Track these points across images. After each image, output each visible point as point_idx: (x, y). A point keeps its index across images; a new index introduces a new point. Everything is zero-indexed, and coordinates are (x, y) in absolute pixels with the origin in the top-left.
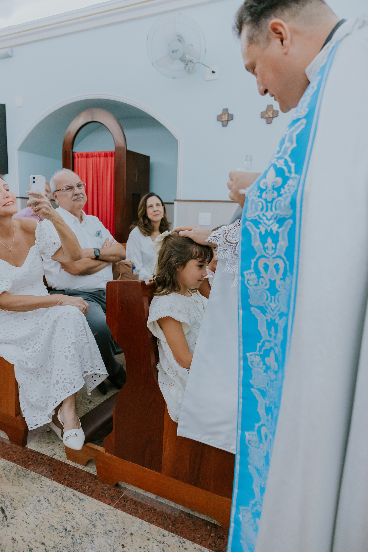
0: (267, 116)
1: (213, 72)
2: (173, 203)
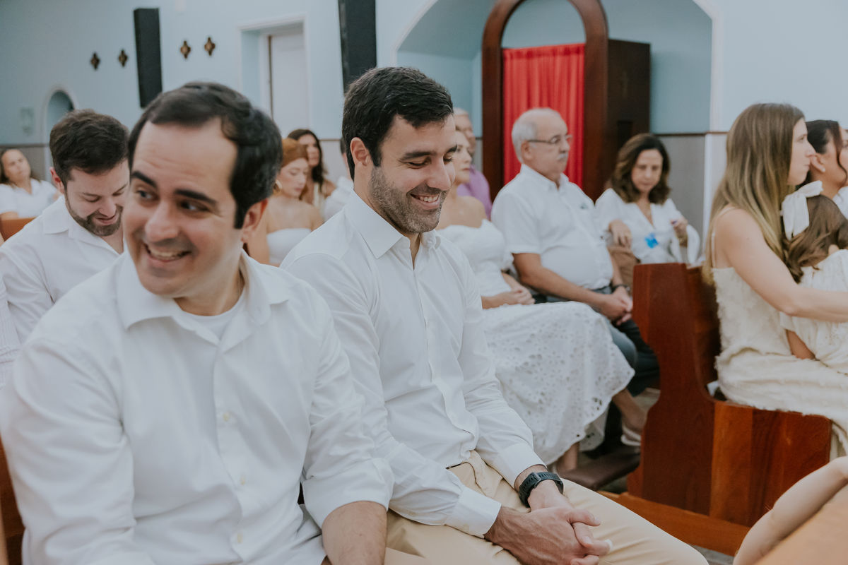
2: (703, 135)
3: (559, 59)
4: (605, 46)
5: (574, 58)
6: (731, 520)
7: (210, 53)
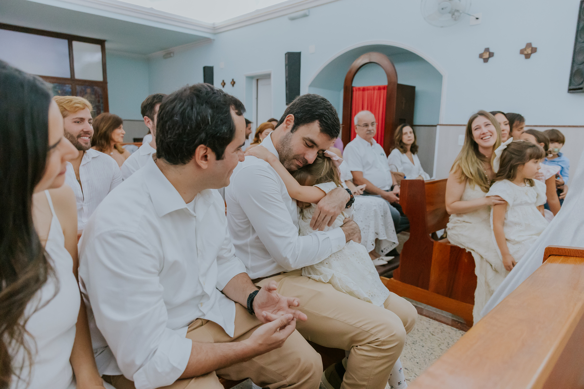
0: (526, 53)
1: (477, 19)
2: (436, 126)
3: (376, 92)
4: (396, 85)
5: (382, 91)
6: (438, 293)
7: (233, 85)
